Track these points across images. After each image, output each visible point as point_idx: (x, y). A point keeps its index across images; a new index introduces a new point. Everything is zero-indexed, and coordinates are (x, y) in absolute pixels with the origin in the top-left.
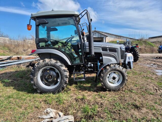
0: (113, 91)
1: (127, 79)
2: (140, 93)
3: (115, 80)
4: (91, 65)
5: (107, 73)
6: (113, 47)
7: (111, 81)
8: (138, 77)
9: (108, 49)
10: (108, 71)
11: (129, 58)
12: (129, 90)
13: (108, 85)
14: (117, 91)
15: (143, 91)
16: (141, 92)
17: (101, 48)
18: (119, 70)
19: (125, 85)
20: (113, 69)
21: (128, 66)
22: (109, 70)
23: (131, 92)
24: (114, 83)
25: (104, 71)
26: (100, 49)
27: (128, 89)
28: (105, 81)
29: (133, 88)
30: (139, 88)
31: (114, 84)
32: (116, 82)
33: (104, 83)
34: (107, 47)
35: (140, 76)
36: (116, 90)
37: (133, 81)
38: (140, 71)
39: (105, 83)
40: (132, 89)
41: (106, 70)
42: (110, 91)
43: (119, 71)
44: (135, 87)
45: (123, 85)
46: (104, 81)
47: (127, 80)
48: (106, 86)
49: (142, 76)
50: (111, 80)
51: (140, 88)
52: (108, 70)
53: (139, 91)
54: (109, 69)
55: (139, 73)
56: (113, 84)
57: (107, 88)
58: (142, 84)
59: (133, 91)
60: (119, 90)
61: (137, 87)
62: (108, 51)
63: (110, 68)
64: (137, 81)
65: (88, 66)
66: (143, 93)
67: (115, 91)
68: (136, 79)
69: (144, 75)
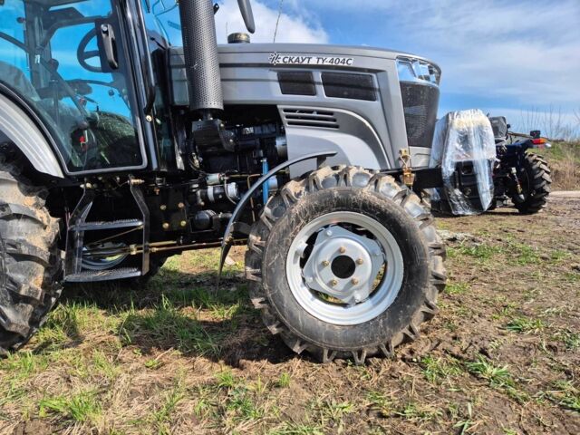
0: (340, 361)
1: (440, 270)
2: (545, 386)
3: (353, 282)
4: (223, 187)
5: (283, 223)
6: (351, 63)
7: (324, 287)
8: (541, 274)
9: (318, 76)
10: (296, 210)
11: (465, 139)
12: (461, 360)
13: (298, 314)
14: (367, 363)
15: (568, 373)
16: (555, 376)
17: (274, 75)
18: (377, 202)
19: (428, 317)
20: (331, 195)
21: (458, 192)
22: (302, 203)
23: (474, 375)
24: (345, 300)
25: (267, 210)
26: (268, 80)
27: (456, 350)
28: (272, 285)
29: (491, 346)
30: (539, 347)
31: (344, 305)
32: (358, 297)
33: (267, 301)
34: (314, 61)
35: (548, 266)
36: (360, 353)
37: (500, 297)
38: (550, 244)
39: (278, 297)
40: (483, 351)
41: (283, 204)
42: (312, 356)
43: (378, 208)
44: (512, 336)
45: (408, 320)
46: (266, 287)
47: (437, 277)
48: (282, 325)
49: (566, 269)
50: (325, 278)
51: (550, 347)
52: (293, 202)
53: (537, 369)
54: (298, 195)
55: (545, 255)
56: (341, 309)
57: (296, 338)
58: (565, 314)
59: (491, 371)
60: (380, 355)
61: (526, 338)
62: (321, 89)
63: (308, 188)
64: (526, 299)
65: (205, 198)
66: (569, 386)
67: (352, 358)
68: (522, 285)
69: (575, 265)
